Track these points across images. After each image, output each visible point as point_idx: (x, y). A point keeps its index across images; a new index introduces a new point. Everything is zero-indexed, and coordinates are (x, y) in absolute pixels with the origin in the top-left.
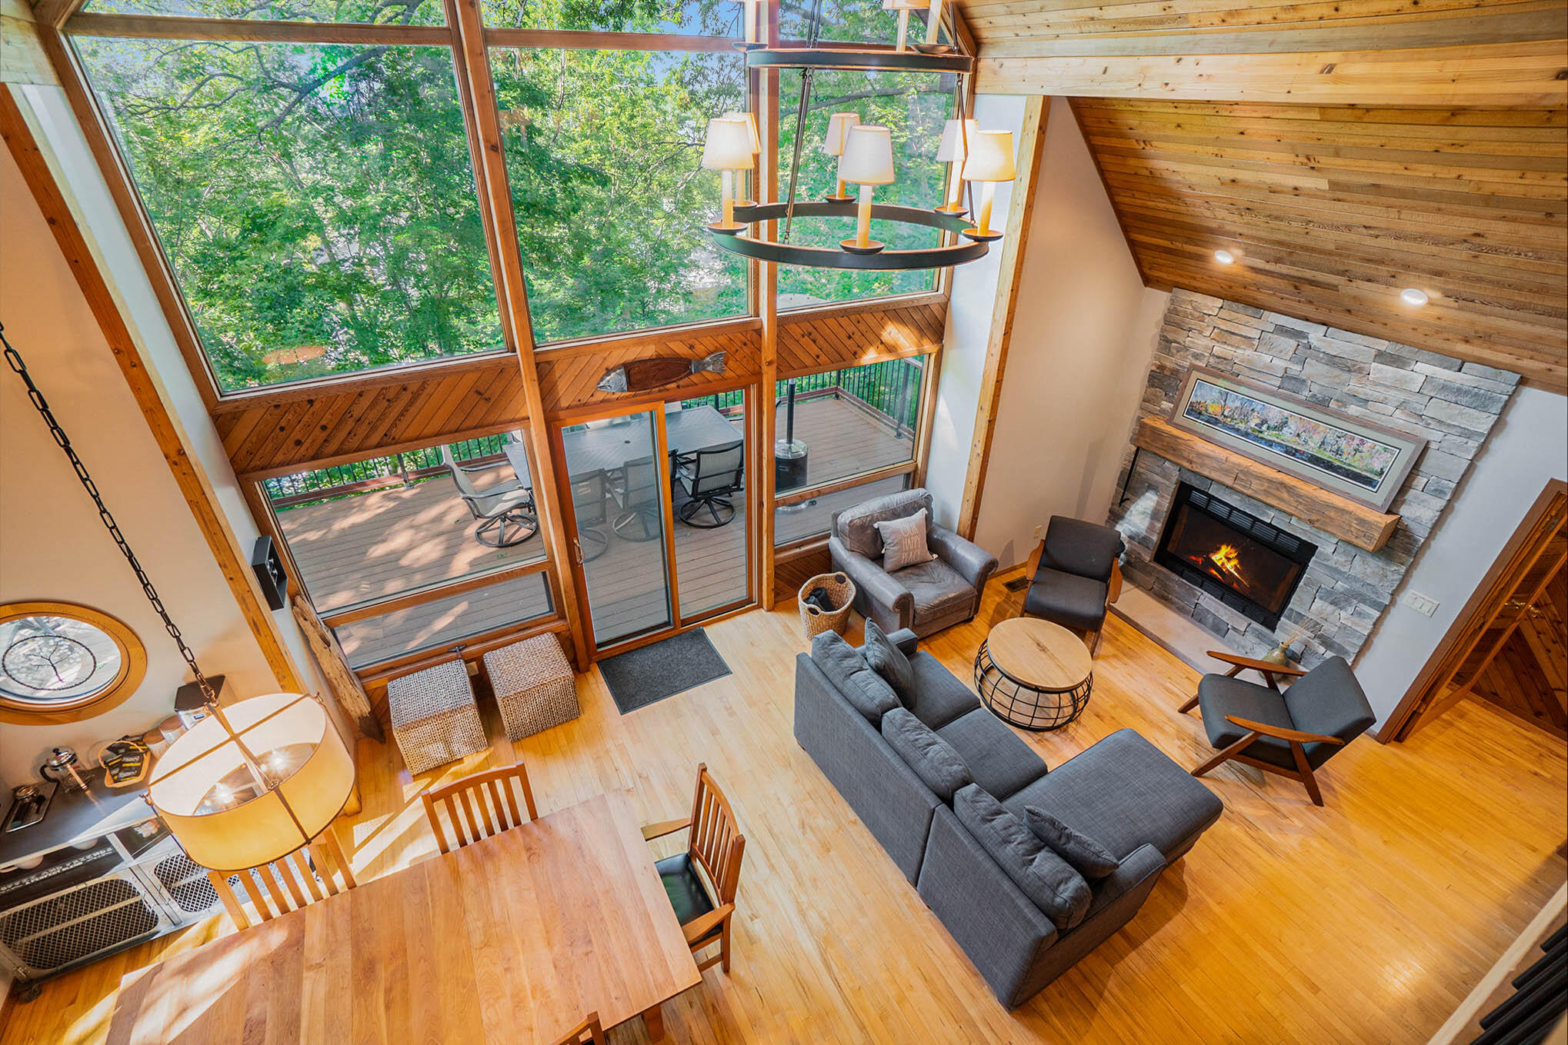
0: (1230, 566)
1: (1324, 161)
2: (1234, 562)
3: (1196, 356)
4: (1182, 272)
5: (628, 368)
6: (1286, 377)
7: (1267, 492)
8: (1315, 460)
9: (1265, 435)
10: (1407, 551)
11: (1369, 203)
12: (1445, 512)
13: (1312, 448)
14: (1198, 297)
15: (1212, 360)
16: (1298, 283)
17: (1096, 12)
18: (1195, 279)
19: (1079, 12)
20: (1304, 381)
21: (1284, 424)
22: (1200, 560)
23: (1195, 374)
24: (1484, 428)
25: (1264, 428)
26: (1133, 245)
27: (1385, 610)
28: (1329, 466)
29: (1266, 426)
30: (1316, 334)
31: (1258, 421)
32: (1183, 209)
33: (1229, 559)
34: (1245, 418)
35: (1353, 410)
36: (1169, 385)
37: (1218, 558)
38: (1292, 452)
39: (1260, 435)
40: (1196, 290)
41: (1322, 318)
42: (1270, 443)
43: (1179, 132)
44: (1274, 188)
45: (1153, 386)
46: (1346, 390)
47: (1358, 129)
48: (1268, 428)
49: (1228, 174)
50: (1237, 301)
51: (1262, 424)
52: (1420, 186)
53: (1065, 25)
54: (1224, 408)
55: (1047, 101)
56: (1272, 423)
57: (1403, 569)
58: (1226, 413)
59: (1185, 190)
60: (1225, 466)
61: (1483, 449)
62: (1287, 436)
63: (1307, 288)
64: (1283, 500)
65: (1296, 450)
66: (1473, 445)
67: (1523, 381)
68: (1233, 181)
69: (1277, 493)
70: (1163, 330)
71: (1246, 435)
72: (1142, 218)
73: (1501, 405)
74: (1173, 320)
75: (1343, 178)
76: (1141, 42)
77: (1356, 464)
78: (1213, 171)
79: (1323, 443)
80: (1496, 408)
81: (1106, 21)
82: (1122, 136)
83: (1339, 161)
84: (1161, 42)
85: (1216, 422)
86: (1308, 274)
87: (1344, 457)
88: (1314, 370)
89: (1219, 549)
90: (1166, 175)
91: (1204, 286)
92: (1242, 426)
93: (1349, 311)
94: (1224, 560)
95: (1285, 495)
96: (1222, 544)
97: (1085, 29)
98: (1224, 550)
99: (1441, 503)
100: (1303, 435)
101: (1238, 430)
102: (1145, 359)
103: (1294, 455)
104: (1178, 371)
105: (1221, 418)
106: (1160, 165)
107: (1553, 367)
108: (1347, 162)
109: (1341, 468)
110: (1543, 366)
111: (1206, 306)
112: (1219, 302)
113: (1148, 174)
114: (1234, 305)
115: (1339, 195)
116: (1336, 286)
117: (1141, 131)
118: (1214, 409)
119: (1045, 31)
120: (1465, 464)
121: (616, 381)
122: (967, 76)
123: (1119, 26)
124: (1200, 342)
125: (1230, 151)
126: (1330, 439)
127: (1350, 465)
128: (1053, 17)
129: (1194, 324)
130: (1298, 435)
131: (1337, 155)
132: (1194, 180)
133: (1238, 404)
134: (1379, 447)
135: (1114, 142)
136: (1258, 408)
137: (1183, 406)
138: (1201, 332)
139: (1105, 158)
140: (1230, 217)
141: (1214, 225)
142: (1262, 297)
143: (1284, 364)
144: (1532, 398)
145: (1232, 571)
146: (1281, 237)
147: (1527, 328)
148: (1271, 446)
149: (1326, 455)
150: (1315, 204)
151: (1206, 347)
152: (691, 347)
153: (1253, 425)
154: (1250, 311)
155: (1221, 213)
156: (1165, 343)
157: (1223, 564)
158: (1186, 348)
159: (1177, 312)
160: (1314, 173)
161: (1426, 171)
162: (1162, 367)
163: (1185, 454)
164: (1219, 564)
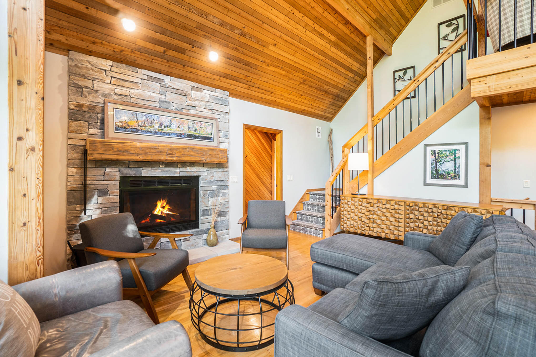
0: (166, 211)
2: (167, 207)
3: (105, 95)
6: (160, 101)
8: (190, 136)
9: (165, 131)
13: (186, 131)
14: (93, 59)
15: (116, 97)
20: (169, 102)
21: (171, 123)
22: (148, 220)
23: (111, 106)
24: (228, 111)
25: (163, 127)
27: (228, 187)
28: (196, 137)
29: (163, 126)
30: (167, 80)
31: (159, 125)
33: (163, 207)
34: (152, 125)
35: (192, 112)
36: (90, 117)
37: (158, 211)
38: (180, 135)
39: (163, 131)
40: (90, 53)
46: (186, 104)
48: (165, 127)
50: (121, 62)
51: (161, 126)
54: (137, 121)
56: (165, 124)
57: (228, 169)
58: (140, 124)
62: (174, 128)
63: (170, 51)
65: (181, 134)
66: (227, 116)
67: (229, 95)
71: (156, 133)
73: (228, 102)
74: (76, 72)
77: (203, 133)
79: (189, 128)
80: (228, 104)
85: (137, 130)
87: (198, 131)
88: (170, 97)
89: (156, 206)
92: (152, 129)
94: (162, 209)
96: (156, 201)
98: (159, 204)
99: (228, 140)
100: (180, 126)
101: (151, 132)
103: (181, 136)
104: (94, 106)
105: (139, 128)
109: (199, 136)
111: (102, 64)
112: (111, 63)
114: (120, 65)
118: (133, 124)
120: (228, 125)
124: (104, 87)
126: (191, 126)
127: (202, 134)
130: (179, 127)
133: (144, 118)
134: (207, 124)
136: (156, 118)
138: (102, 80)
145: (168, 212)
148: (170, 135)
149: (192, 133)
151: (111, 90)
153: (157, 127)
154: (131, 68)
157: (162, 212)
158: (96, 91)
159: (78, 68)
162: (80, 106)
164: (160, 214)
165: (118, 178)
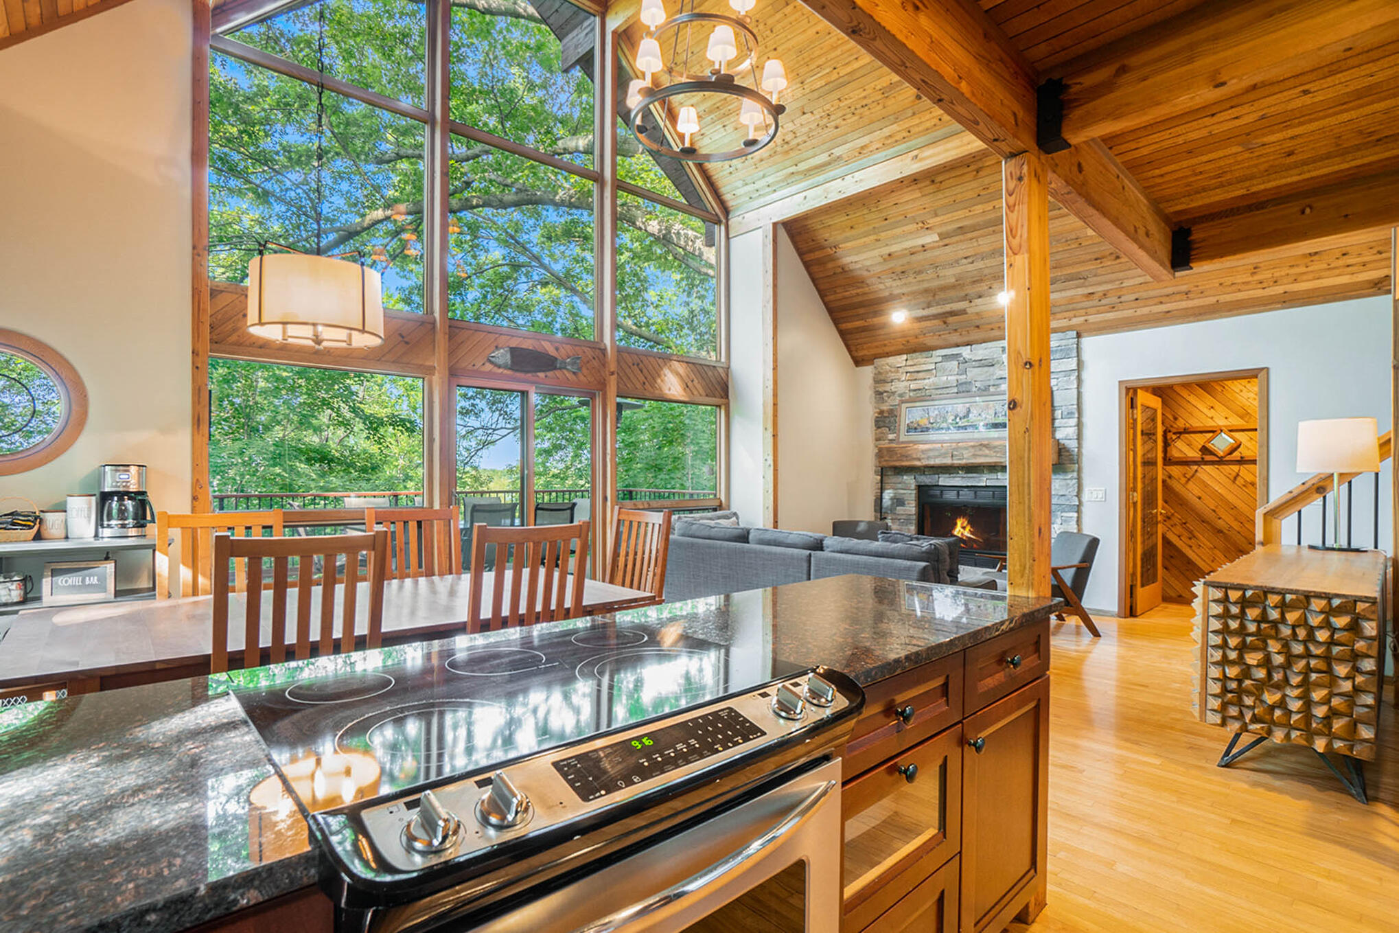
0: (967, 533)
1: (932, 221)
2: (968, 528)
3: (901, 395)
4: (876, 344)
5: (513, 351)
6: (959, 384)
7: (975, 456)
8: (995, 426)
9: (960, 424)
10: (1072, 462)
11: (961, 241)
12: (1079, 425)
13: (990, 419)
14: (891, 360)
15: (912, 393)
16: (944, 317)
17: (793, 169)
18: (885, 345)
19: (784, 172)
20: (970, 382)
21: (969, 411)
23: (904, 406)
24: (1074, 366)
25: (958, 420)
26: (843, 334)
27: (1078, 509)
29: (958, 418)
30: (965, 352)
31: (952, 417)
32: (866, 289)
33: (964, 528)
34: (944, 419)
36: (889, 421)
37: (958, 532)
39: (957, 425)
40: (888, 355)
41: (966, 339)
42: (965, 428)
43: (854, 232)
44: (914, 250)
45: (879, 428)
47: (940, 195)
48: (960, 419)
49: (886, 250)
50: (914, 351)
51: (956, 418)
52: (980, 220)
53: (778, 182)
54: (929, 419)
55: (775, 224)
56: (961, 415)
57: (1075, 474)
58: (931, 421)
59: (865, 273)
60: (943, 451)
61: (1079, 379)
62: (973, 418)
63: (950, 320)
64: (986, 456)
66: (1074, 377)
67: (1079, 336)
68: (890, 255)
69: (981, 453)
70: (875, 388)
71: (949, 429)
72: (844, 308)
73: (1075, 351)
74: (879, 380)
75: (944, 229)
76: (821, 178)
78: (876, 253)
79: (996, 413)
80: (1075, 354)
81: (798, 173)
82: (822, 248)
83: (938, 219)
84: (832, 174)
85: (927, 430)
86: (948, 308)
88: (973, 373)
89: (956, 524)
90: (852, 267)
91: (892, 349)
92: (944, 425)
93: (978, 327)
94: (962, 530)
95: (987, 452)
96: (956, 519)
97: (789, 181)
98: (959, 523)
99: (1074, 421)
100: (982, 414)
101: (943, 429)
102: (870, 413)
104: (892, 410)
105: (930, 426)
106: (847, 260)
107: (1086, 318)
108: (942, 217)
110: (1082, 319)
111: (899, 363)
112: (905, 357)
113: (840, 270)
114: (914, 355)
115: (946, 241)
116: (965, 310)
117: (831, 240)
118: (924, 422)
119: (768, 190)
120: (1075, 392)
121: (502, 356)
122: (723, 228)
123: (808, 173)
124: (901, 386)
125: (883, 234)
126: (998, 408)
128: (770, 180)
129: (893, 376)
130: (979, 415)
131: (936, 215)
132: (868, 263)
133: (936, 412)
135: (818, 254)
136: (950, 409)
137: (903, 428)
138: (899, 380)
139: (815, 269)
140: (895, 284)
141: (887, 294)
142: (929, 341)
143: (954, 378)
144: (1088, 342)
145: (969, 536)
146: (926, 285)
147: (1064, 294)
149: (1000, 420)
150: (937, 253)
151: (906, 387)
152: (557, 349)
153: (950, 421)
154: (925, 354)
155: (889, 283)
156: (879, 394)
157: (962, 534)
158: (894, 393)
159: (880, 373)
160: (929, 231)
161: (978, 209)
162: (882, 412)
163: (915, 456)
164: (960, 536)
165: (913, 487)
